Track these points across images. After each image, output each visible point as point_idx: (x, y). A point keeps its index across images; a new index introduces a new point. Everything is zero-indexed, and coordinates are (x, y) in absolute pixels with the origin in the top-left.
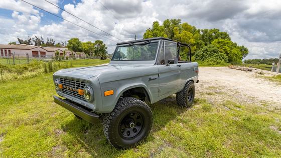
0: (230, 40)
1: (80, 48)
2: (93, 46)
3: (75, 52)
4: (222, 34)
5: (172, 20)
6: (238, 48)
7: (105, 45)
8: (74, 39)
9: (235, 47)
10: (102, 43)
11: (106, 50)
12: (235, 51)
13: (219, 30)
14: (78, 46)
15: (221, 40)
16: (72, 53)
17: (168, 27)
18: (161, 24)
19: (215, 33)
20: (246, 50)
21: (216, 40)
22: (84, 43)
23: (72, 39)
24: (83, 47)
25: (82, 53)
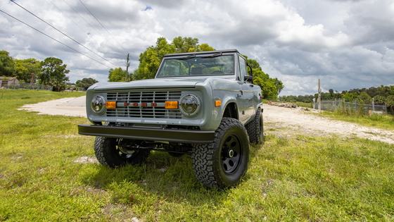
0: (261, 70)
1: (7, 68)
2: (40, 67)
4: (251, 62)
6: (271, 80)
7: (65, 66)
9: (268, 78)
10: (59, 62)
11: (67, 75)
12: (269, 84)
14: (5, 65)
18: (169, 42)
20: (280, 83)
22: (18, 61)
24: (16, 68)
25: (11, 78)
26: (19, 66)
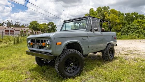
1: (38, 27)
2: (47, 26)
3: (34, 30)
4: (140, 16)
5: (103, 7)
7: (55, 25)
8: (34, 21)
10: (53, 24)
11: (56, 29)
13: (138, 13)
14: (37, 26)
15: (140, 20)
16: (32, 31)
17: (100, 12)
19: (135, 15)
21: (136, 20)
22: (41, 24)
23: (33, 22)
24: (40, 27)
25: (39, 31)
26: (41, 26)
